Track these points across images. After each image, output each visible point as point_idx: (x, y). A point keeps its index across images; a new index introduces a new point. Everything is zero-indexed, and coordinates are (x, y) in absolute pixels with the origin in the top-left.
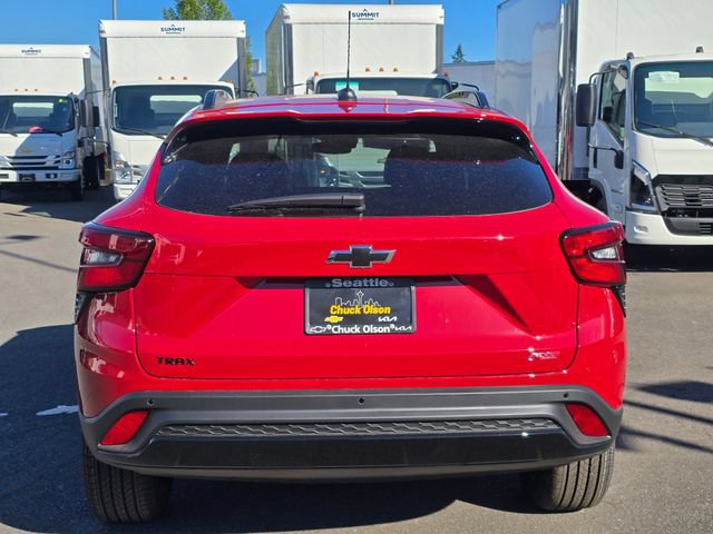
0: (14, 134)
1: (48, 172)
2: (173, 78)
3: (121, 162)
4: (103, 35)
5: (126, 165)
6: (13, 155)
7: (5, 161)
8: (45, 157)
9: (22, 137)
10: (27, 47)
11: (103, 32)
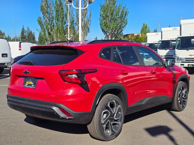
0: (166, 50)
1: (173, 59)
2: (190, 34)
3: (177, 57)
4: (181, 24)
5: (178, 58)
6: (165, 55)
7: (163, 56)
8: (173, 56)
9: (168, 51)
10: (174, 28)
11: (180, 23)
